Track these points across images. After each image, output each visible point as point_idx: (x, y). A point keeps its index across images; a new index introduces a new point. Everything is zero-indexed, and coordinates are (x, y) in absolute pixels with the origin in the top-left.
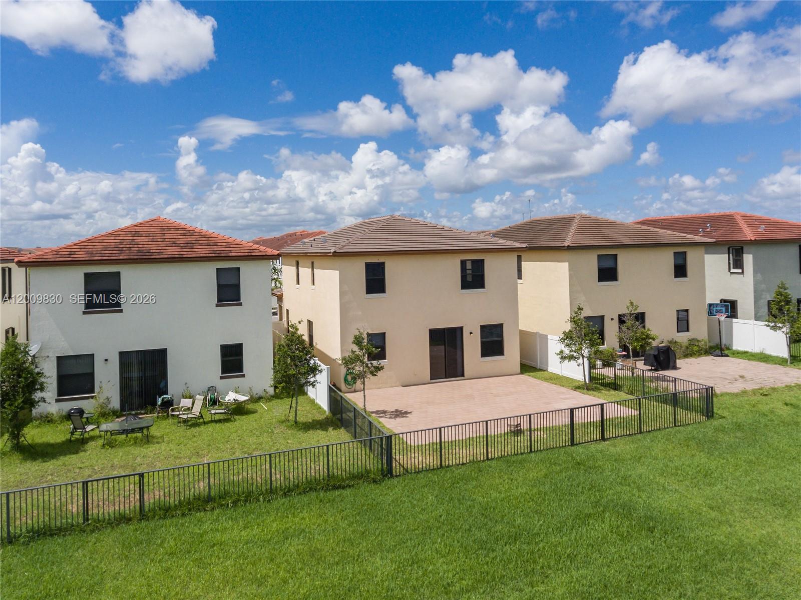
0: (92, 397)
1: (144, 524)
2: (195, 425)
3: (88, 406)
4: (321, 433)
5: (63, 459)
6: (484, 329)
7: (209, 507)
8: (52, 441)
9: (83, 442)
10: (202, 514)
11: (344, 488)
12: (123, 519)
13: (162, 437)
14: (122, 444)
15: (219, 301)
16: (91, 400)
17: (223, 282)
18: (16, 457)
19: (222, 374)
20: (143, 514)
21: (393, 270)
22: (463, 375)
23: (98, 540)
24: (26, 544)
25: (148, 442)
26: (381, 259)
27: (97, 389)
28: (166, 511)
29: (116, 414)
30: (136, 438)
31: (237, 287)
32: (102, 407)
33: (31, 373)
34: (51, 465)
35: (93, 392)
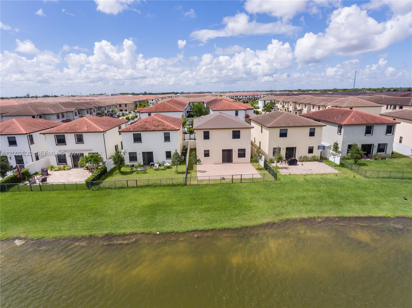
0: (137, 162)
1: (137, 188)
2: (157, 170)
3: (136, 164)
4: (182, 175)
5: (129, 175)
6: (239, 150)
7: (149, 187)
8: (127, 171)
9: (133, 172)
10: (147, 188)
11: (175, 186)
12: (134, 187)
13: (149, 172)
14: (140, 173)
15: (165, 141)
16: (136, 163)
17: (166, 136)
18: (120, 174)
19: (166, 158)
20: (137, 187)
21: (212, 133)
22: (232, 162)
23: (129, 190)
24: (118, 189)
25: (145, 173)
26: (208, 130)
27: (138, 160)
28: (141, 187)
29: (142, 166)
30: (143, 172)
31: (169, 137)
32: (139, 164)
33: (121, 158)
34: (126, 176)
35: (137, 161)
